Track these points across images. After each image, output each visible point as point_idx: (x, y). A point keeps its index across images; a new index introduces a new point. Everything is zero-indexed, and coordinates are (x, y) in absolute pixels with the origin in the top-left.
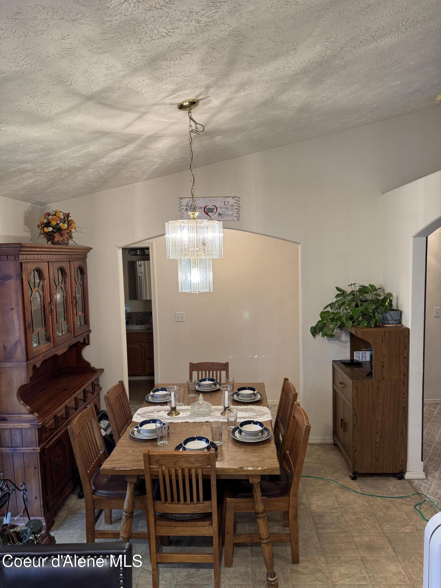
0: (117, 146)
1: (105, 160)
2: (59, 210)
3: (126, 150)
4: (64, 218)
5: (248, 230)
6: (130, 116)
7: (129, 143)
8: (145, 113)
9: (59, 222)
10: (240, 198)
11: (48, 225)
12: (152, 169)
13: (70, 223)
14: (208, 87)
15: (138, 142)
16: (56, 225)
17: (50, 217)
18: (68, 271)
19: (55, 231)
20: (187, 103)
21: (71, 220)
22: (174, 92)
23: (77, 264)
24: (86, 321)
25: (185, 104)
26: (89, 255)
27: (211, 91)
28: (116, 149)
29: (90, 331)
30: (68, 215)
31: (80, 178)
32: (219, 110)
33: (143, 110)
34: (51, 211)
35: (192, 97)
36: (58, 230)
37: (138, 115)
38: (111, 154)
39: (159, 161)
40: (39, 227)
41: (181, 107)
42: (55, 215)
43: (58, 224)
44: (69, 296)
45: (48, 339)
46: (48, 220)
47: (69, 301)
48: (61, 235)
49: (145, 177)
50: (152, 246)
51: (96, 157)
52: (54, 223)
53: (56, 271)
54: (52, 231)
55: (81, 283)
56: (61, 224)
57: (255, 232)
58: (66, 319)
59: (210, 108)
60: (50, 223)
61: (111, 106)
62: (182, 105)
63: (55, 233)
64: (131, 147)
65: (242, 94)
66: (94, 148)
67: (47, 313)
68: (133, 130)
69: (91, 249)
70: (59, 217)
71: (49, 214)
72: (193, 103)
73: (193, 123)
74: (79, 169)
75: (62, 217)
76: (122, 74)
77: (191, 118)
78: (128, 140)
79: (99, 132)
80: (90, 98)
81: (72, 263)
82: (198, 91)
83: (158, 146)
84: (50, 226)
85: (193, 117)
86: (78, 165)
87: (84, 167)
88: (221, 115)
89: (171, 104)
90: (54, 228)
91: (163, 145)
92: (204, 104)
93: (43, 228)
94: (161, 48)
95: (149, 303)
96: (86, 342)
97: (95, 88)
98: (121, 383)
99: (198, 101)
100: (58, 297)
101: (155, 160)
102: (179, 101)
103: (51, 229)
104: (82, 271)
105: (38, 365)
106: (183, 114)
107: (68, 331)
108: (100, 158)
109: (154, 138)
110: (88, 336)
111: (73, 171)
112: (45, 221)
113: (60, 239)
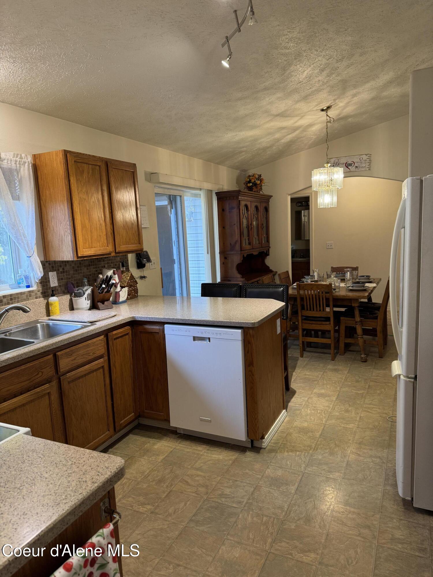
0: (289, 133)
1: (283, 141)
2: (256, 173)
3: (294, 135)
4: (258, 178)
5: (377, 177)
6: (296, 119)
7: (296, 131)
8: (303, 116)
9: (255, 180)
10: (371, 155)
11: (250, 182)
12: (310, 142)
13: (261, 181)
14: (335, 100)
15: (301, 129)
16: (254, 182)
17: (251, 177)
18: (259, 208)
19: (253, 185)
20: (326, 108)
21: (262, 179)
22: (317, 105)
23: (264, 205)
24: (268, 241)
25: (324, 108)
26: (270, 200)
27: (337, 101)
28: (290, 134)
29: (270, 247)
30: (260, 176)
31: (269, 152)
32: (345, 107)
33: (302, 115)
34: (250, 174)
35: (328, 105)
36: (255, 184)
37: (300, 117)
38: (286, 137)
39: (314, 137)
40: (244, 184)
41: (323, 110)
42: (253, 176)
43: (255, 181)
44: (260, 223)
45: (249, 244)
46: (250, 179)
47: (260, 226)
48: (257, 188)
49: (306, 147)
50: (312, 195)
51: (278, 140)
52: (253, 181)
53: (254, 207)
54: (252, 186)
55: (266, 217)
56: (257, 181)
57: (382, 177)
58: (258, 235)
59: (339, 107)
60: (251, 181)
61: (287, 117)
62: (323, 109)
63: (253, 186)
64: (297, 132)
65: (356, 98)
66: (277, 136)
67: (250, 229)
68: (298, 124)
69: (272, 196)
70: (255, 177)
71: (250, 176)
72: (329, 108)
73: (328, 118)
74: (268, 148)
75: (257, 177)
76: (291, 104)
77: (327, 115)
78: (295, 129)
79: (281, 128)
80: (278, 115)
81: (262, 204)
82: (330, 102)
83: (313, 129)
84: (251, 183)
85: (328, 115)
86: (268, 145)
87: (271, 146)
88: (347, 109)
89: (317, 110)
90: (253, 184)
91: (315, 128)
92: (336, 106)
93: (247, 184)
94: (308, 93)
95: (308, 242)
96: (267, 254)
97: (280, 111)
98: (287, 272)
99: (331, 106)
100: (254, 223)
101: (312, 137)
102: (321, 108)
103: (251, 184)
104: (267, 209)
105: (245, 256)
106: (324, 113)
107: (259, 243)
108: (280, 140)
109: (311, 125)
110: (269, 250)
111: (265, 149)
112: (248, 180)
113: (256, 190)
